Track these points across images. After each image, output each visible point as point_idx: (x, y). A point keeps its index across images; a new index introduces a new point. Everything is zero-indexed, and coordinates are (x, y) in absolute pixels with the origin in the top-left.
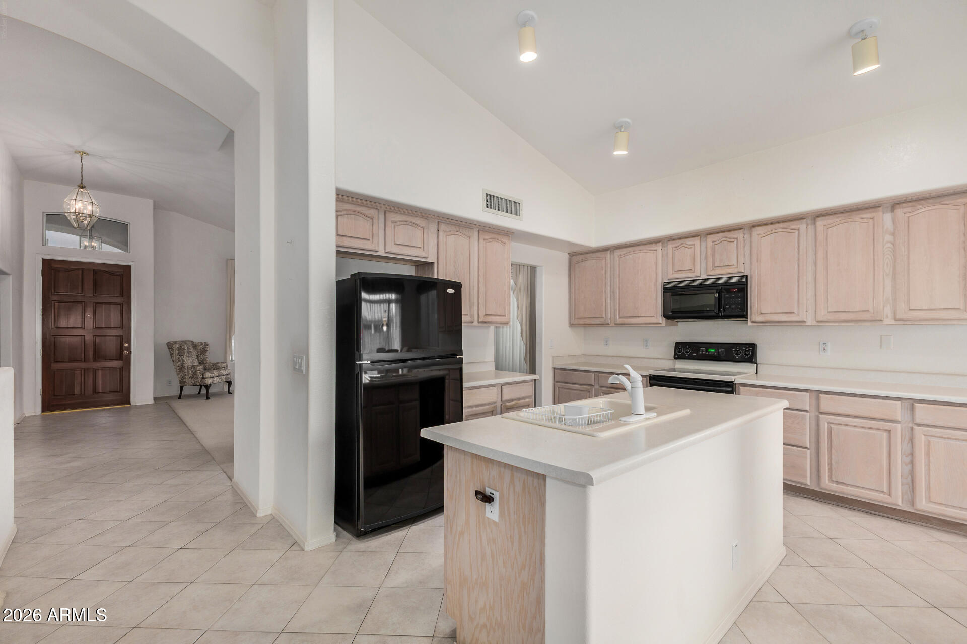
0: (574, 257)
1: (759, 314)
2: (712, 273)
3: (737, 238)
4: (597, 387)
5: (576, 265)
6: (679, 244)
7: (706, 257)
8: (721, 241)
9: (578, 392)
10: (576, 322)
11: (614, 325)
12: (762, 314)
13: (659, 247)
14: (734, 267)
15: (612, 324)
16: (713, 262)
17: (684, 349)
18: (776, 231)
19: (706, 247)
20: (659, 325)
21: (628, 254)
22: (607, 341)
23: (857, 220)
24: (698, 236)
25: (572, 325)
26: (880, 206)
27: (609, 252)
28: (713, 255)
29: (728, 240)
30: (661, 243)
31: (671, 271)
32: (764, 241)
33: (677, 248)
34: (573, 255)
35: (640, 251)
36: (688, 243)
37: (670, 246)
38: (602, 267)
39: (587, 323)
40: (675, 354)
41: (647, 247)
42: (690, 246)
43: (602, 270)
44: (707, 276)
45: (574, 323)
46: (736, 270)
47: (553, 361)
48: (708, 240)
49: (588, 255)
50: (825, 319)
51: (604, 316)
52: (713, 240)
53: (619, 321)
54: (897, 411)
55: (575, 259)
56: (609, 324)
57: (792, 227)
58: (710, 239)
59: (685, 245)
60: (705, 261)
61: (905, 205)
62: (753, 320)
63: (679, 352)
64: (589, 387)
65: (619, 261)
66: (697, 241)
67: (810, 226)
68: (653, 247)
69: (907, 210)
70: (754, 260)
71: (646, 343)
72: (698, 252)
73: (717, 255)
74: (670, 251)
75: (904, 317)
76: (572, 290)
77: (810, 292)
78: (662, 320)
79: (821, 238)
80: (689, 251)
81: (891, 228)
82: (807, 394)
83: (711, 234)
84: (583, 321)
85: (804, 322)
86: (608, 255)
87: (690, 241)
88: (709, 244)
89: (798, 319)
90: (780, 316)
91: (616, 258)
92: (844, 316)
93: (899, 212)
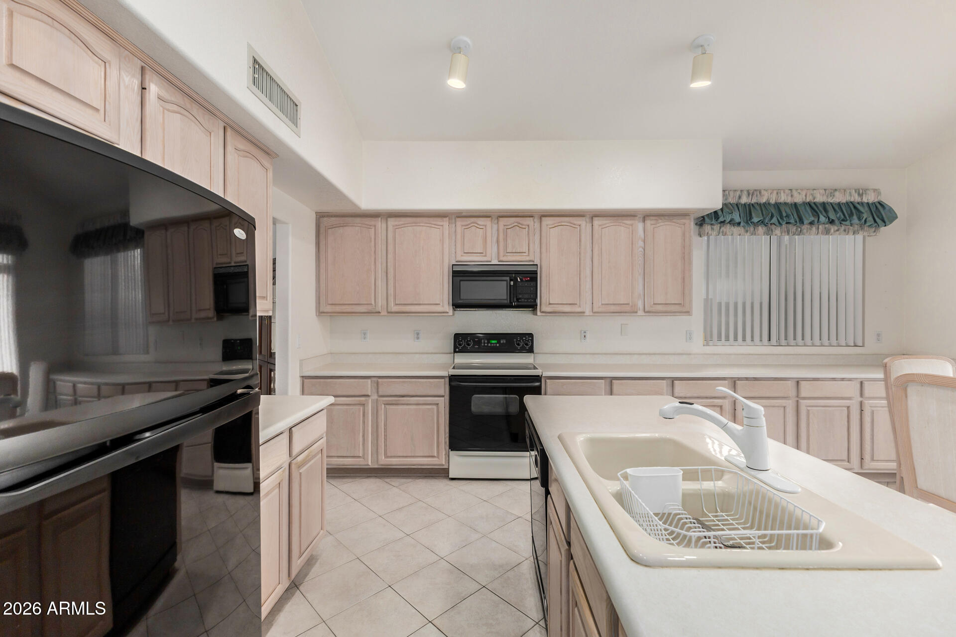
0: (325, 219)
1: (548, 304)
2: (504, 259)
3: (528, 226)
4: (375, 397)
5: (330, 231)
6: (469, 222)
7: (498, 242)
8: (513, 225)
9: (345, 407)
10: (329, 309)
11: (386, 313)
12: (550, 304)
13: (445, 223)
14: (525, 254)
15: (384, 313)
16: (506, 247)
17: (465, 341)
18: (563, 224)
19: (498, 230)
20: (446, 314)
21: (406, 225)
22: (365, 334)
23: (622, 224)
24: (490, 217)
25: (320, 313)
26: (636, 216)
27: (380, 219)
28: (505, 239)
29: (520, 226)
30: (448, 218)
31: (459, 253)
32: (554, 232)
33: (467, 227)
34: (323, 217)
35: (421, 224)
36: (479, 223)
37: (460, 222)
38: (371, 238)
39: (345, 311)
40: (455, 347)
41: (431, 220)
42: (481, 227)
43: (371, 241)
44: (499, 261)
45: (325, 310)
46: (528, 258)
47: (301, 365)
48: (500, 223)
49: (350, 219)
50: (600, 310)
51: (373, 303)
52: (505, 224)
53: (395, 309)
55: (326, 221)
56: (379, 312)
57: (575, 222)
58: (503, 221)
59: (476, 225)
60: (496, 245)
61: (652, 218)
62: (543, 310)
63: (460, 345)
64: (363, 399)
65: (395, 232)
66: (487, 222)
67: (588, 224)
68: (439, 221)
69: (653, 222)
70: (544, 250)
71: (417, 336)
72: (489, 234)
73: (509, 241)
74: (459, 229)
75: (651, 309)
76: (323, 265)
77: (589, 285)
78: (449, 309)
79: (596, 236)
80: (480, 232)
81: (642, 236)
82: (603, 381)
83: (502, 217)
84: (338, 309)
85: (584, 312)
86: (380, 224)
87: (481, 221)
88: (501, 228)
89: (579, 310)
90: (566, 306)
91: (390, 228)
92: (613, 308)
93: (648, 222)
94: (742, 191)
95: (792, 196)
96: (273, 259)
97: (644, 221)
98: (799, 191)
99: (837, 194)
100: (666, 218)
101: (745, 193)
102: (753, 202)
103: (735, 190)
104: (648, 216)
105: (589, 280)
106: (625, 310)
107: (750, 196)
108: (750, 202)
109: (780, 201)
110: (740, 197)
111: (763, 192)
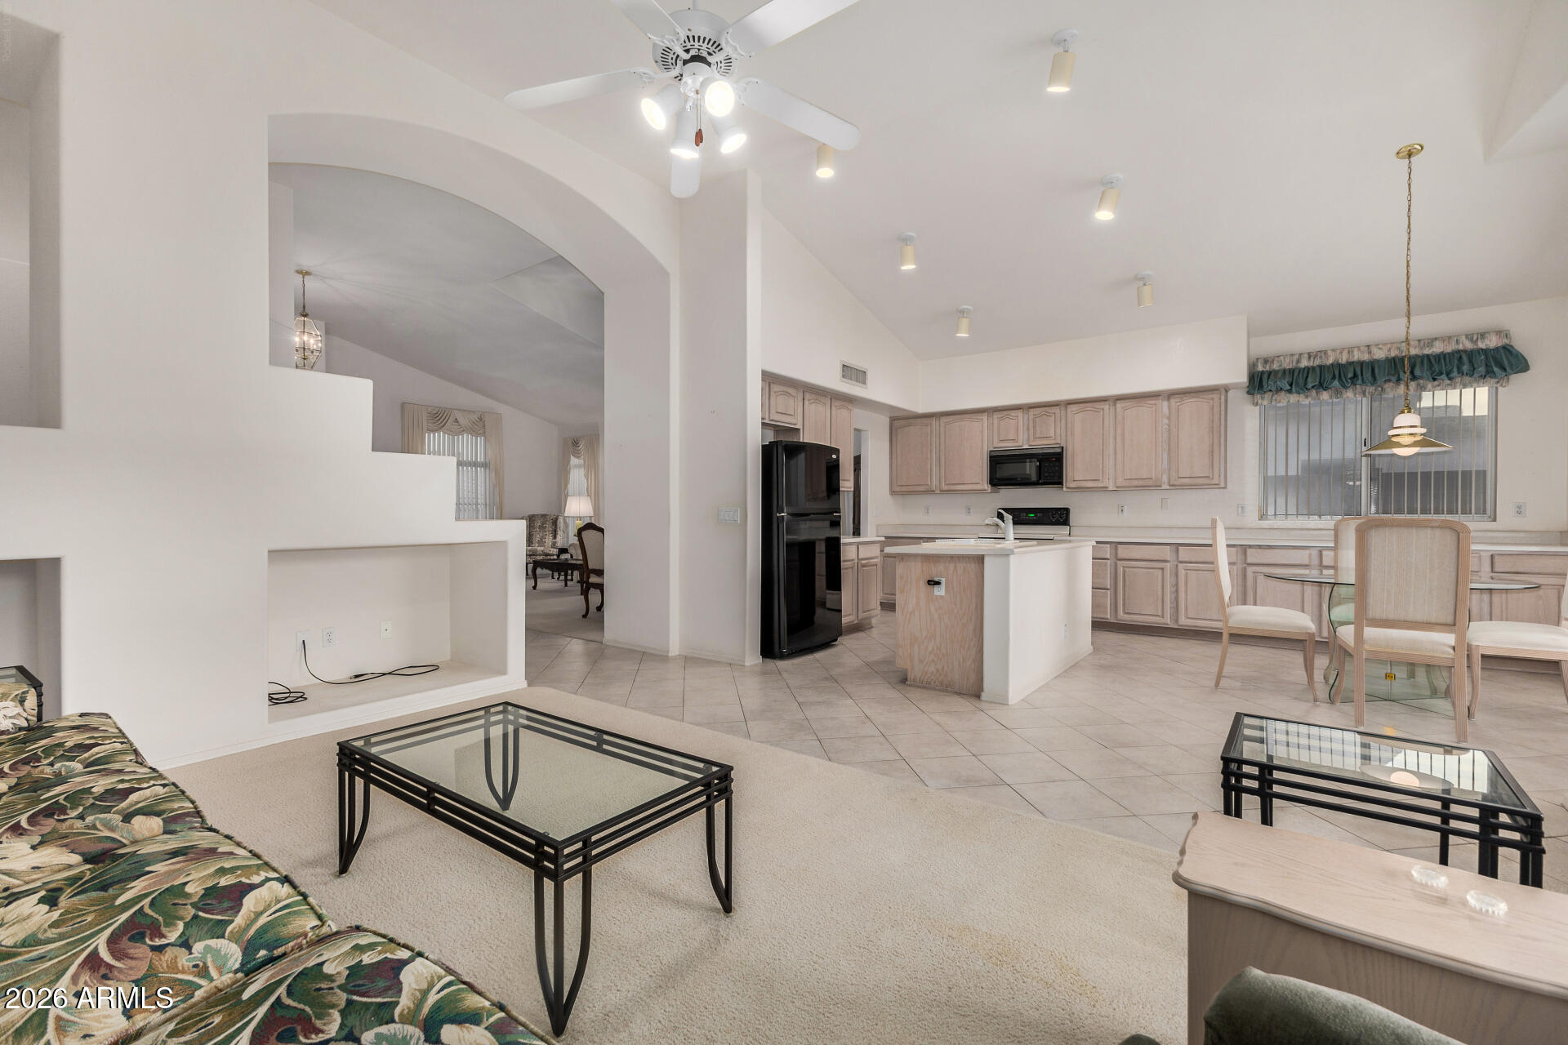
0: (897, 421)
1: (1072, 481)
2: (1033, 443)
3: (1055, 414)
5: (899, 429)
6: (1004, 415)
7: (1028, 429)
8: (1041, 414)
10: (898, 489)
12: (1074, 481)
13: (985, 417)
14: (1052, 438)
15: (938, 492)
16: (1035, 433)
18: (1086, 409)
19: (1029, 420)
20: (985, 492)
21: (954, 421)
22: (927, 509)
23: (1145, 405)
24: (1021, 409)
26: (1160, 395)
27: (935, 419)
28: (1034, 427)
29: (1048, 415)
30: (987, 413)
31: (996, 440)
32: (1077, 417)
33: (1001, 419)
34: (895, 419)
35: (966, 420)
36: (1013, 415)
37: (996, 416)
38: (927, 434)
39: (909, 491)
41: (973, 416)
42: (1014, 418)
44: (1030, 446)
45: (895, 491)
46: (1054, 442)
47: (877, 529)
48: (1030, 413)
49: (912, 421)
50: (1122, 485)
51: (930, 484)
52: (1034, 414)
53: (945, 488)
54: (1167, 553)
55: (897, 423)
56: (934, 491)
57: (1098, 407)
58: (1032, 412)
59: (1010, 417)
60: (1027, 432)
61: (1176, 396)
62: (1068, 486)
65: (945, 428)
66: (1020, 413)
67: (1111, 408)
68: (979, 416)
69: (1177, 400)
70: (1069, 433)
71: (969, 511)
72: (1021, 424)
73: (1038, 428)
74: (996, 422)
75: (1175, 483)
76: (894, 456)
77: (1112, 462)
78: (987, 487)
79: (1119, 417)
80: (1013, 422)
81: (1167, 414)
82: (1108, 545)
83: (1031, 408)
84: (904, 489)
85: (1106, 487)
86: (934, 421)
87: (1013, 413)
88: (1031, 417)
89: (1102, 485)
90: (1089, 482)
91: (942, 425)
92: (1136, 483)
93: (1172, 401)
94: (1301, 354)
95: (1370, 353)
96: (855, 457)
97: (1168, 400)
98: (1380, 346)
99: (1437, 344)
100: (1193, 394)
101: (1306, 356)
102: (1315, 365)
103: (1292, 355)
104: (1171, 395)
105: (1112, 457)
106: (1146, 486)
107: (1312, 359)
108: (1312, 364)
109: (1352, 360)
110: (1298, 361)
111: (1329, 353)
